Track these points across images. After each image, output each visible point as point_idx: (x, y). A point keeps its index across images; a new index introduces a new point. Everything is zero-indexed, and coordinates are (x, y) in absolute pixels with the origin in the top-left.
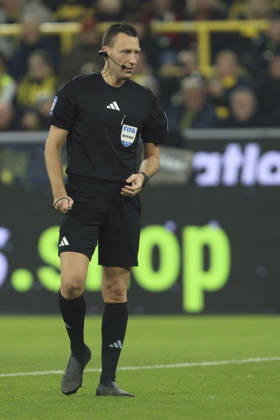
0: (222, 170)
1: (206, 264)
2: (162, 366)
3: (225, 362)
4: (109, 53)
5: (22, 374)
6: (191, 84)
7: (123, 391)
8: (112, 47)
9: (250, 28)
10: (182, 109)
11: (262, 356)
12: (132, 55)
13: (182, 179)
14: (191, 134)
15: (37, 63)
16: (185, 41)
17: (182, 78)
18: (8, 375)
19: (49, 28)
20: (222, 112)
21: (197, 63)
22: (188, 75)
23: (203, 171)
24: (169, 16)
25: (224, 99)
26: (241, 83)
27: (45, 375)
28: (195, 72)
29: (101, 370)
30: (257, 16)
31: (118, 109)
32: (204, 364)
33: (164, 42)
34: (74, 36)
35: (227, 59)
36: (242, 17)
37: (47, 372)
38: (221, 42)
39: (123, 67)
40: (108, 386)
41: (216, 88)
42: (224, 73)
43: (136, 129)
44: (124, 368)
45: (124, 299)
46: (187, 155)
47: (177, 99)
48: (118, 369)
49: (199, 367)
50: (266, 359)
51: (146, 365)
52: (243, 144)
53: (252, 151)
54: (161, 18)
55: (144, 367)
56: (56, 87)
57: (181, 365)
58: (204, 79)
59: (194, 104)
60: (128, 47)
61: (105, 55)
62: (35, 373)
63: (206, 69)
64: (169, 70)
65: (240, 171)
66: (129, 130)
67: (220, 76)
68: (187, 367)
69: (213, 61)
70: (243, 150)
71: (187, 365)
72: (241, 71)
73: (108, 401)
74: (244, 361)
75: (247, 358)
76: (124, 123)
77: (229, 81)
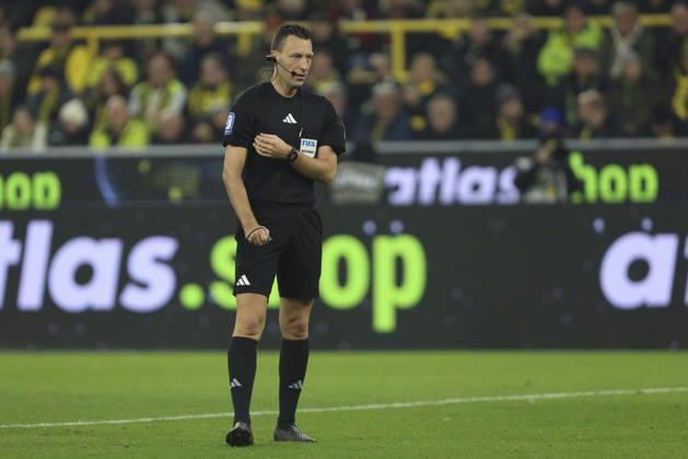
0: (418, 187)
1: (399, 278)
2: (347, 408)
3: (419, 403)
4: (278, 58)
5: (191, 416)
6: (383, 90)
7: (304, 436)
8: (280, 51)
9: (451, 28)
10: (373, 119)
11: (461, 396)
12: (304, 60)
13: (372, 197)
14: (383, 147)
15: (211, 68)
16: (378, 43)
17: (374, 84)
18: (176, 418)
19: (225, 27)
20: (418, 123)
21: (390, 66)
22: (380, 80)
23: (396, 188)
24: (359, 14)
25: (421, 108)
26: (439, 90)
27: (218, 418)
28: (387, 77)
29: (278, 413)
30: (459, 15)
31: (294, 121)
32: (396, 405)
33: (354, 44)
34: (255, 37)
35: (424, 63)
36: (441, 16)
37: (219, 415)
38: (417, 44)
39: (294, 74)
40: (287, 430)
41: (412, 95)
42: (420, 78)
43: (315, 142)
44: (305, 410)
45: (306, 335)
46: (379, 170)
47: (368, 108)
48: (298, 411)
49: (390, 408)
50: (466, 400)
51: (331, 406)
52: (441, 159)
53: (452, 166)
54: (350, 17)
55: (328, 410)
56: (232, 94)
57: (370, 407)
58: (399, 86)
59: (387, 114)
60: (299, 51)
61: (274, 60)
62: (206, 416)
63: (400, 74)
64: (358, 74)
65: (438, 188)
66: (308, 144)
67: (416, 82)
68: (377, 409)
69: (408, 65)
70: (441, 165)
71: (376, 406)
72: (440, 77)
73: (288, 447)
74: (440, 402)
75: (444, 398)
76: (303, 137)
77: (426, 88)
